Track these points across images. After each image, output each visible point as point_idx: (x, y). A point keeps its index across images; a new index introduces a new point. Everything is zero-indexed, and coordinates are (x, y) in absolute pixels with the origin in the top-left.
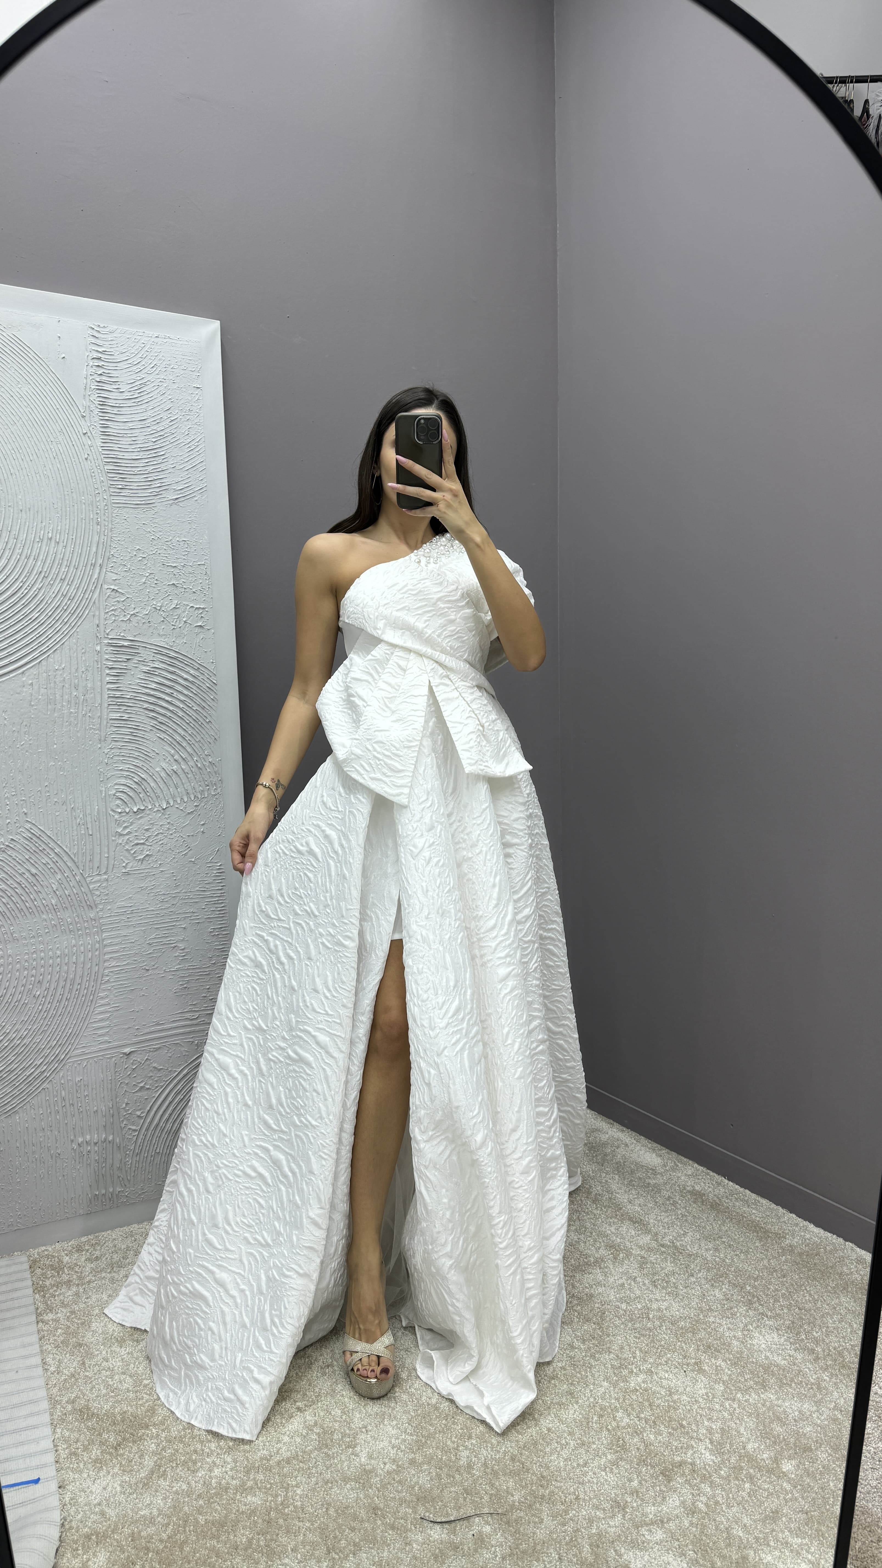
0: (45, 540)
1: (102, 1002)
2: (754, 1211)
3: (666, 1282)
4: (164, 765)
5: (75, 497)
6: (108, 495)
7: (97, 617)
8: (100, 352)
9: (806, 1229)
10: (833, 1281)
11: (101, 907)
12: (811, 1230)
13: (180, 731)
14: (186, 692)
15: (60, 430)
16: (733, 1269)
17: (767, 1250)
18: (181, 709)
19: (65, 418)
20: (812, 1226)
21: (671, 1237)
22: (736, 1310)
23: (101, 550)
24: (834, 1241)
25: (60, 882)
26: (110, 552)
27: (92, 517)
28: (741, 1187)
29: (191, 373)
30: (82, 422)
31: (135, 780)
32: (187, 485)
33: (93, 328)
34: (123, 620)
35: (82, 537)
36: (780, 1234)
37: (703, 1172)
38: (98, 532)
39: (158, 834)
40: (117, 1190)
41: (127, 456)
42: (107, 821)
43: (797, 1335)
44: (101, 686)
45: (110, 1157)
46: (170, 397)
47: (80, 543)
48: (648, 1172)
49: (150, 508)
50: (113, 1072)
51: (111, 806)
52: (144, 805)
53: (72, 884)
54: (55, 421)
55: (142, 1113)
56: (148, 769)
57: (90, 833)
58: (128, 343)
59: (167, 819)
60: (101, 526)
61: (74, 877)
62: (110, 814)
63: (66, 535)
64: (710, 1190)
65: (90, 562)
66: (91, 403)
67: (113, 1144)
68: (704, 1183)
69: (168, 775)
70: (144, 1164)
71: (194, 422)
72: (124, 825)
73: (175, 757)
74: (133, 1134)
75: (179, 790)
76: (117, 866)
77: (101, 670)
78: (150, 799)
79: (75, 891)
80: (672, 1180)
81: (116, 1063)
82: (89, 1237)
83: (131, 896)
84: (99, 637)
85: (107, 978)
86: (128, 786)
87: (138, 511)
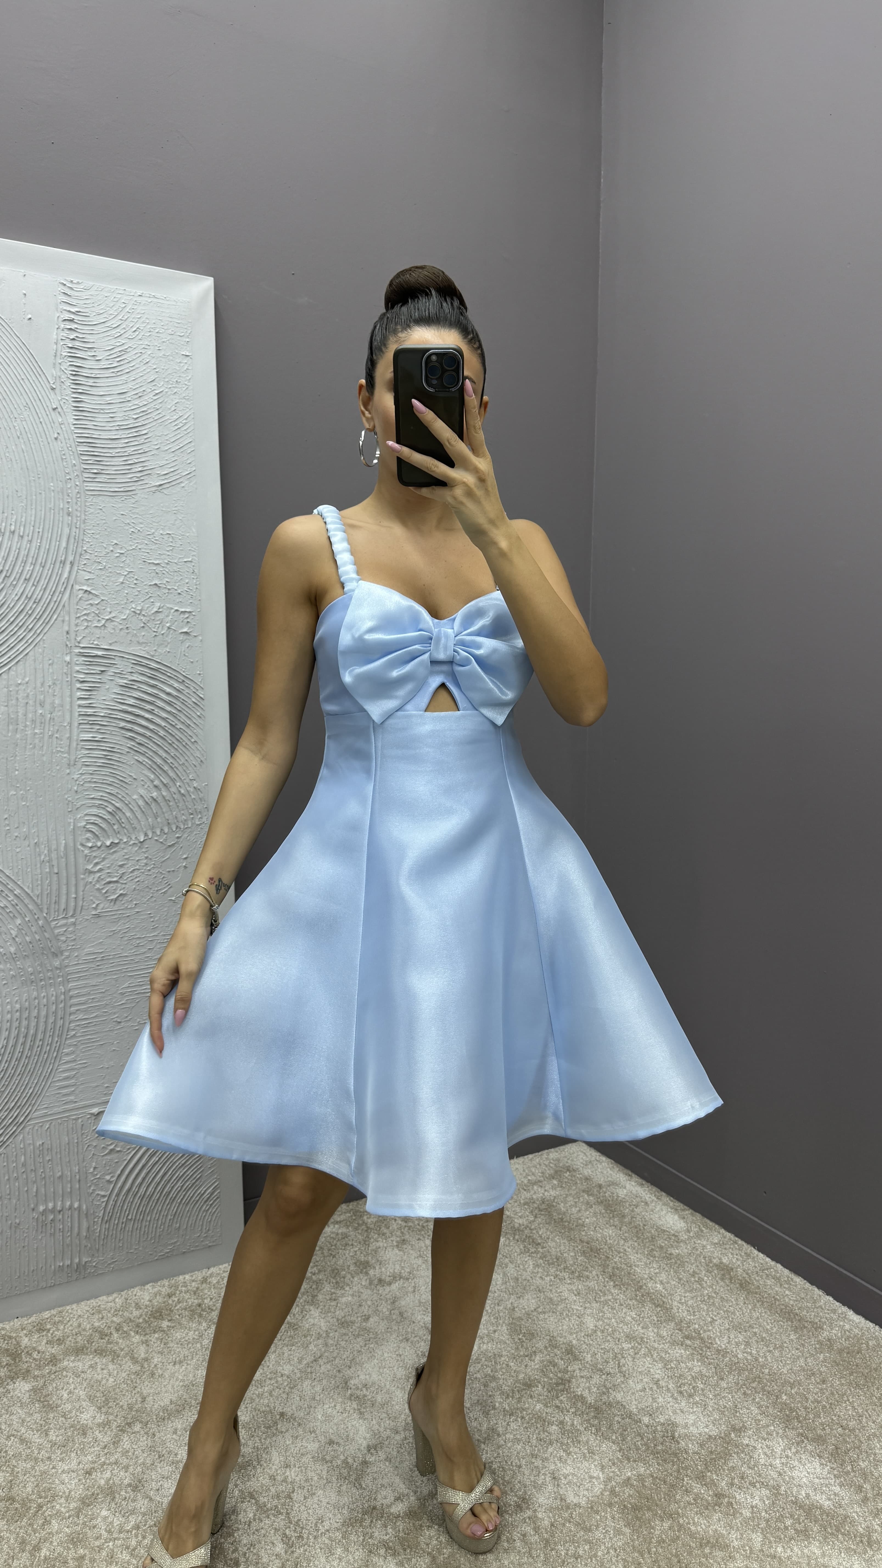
0: (7, 534)
1: (67, 1059)
4: (142, 791)
5: (42, 484)
6: (81, 480)
7: (66, 623)
8: (73, 313)
9: (845, 1318)
11: (67, 954)
12: (852, 1318)
13: (161, 752)
14: (168, 708)
15: (25, 404)
16: (766, 1371)
17: (804, 1346)
18: (163, 728)
19: (32, 390)
20: (851, 1312)
22: (772, 1428)
23: (72, 546)
25: (20, 927)
26: (82, 547)
27: (61, 506)
28: (773, 1259)
29: (179, 338)
30: (52, 395)
31: (108, 809)
32: (172, 470)
33: (65, 285)
34: (96, 627)
35: (50, 531)
36: (816, 1323)
37: (730, 1239)
38: (68, 524)
39: (134, 870)
40: (85, 1259)
41: (105, 435)
42: (75, 858)
43: (842, 1465)
44: (71, 703)
45: (76, 1225)
46: (155, 367)
47: (47, 538)
48: (670, 1239)
49: (130, 496)
50: (80, 1134)
51: (81, 839)
52: (118, 838)
53: (33, 929)
54: (19, 394)
55: (112, 1177)
56: (123, 797)
57: (56, 871)
58: (106, 302)
59: (145, 853)
60: (72, 517)
61: (36, 920)
62: (78, 849)
63: (32, 528)
64: (739, 1263)
65: (59, 559)
66: (62, 373)
67: (79, 1211)
68: (732, 1254)
69: (147, 803)
70: (114, 1232)
71: (181, 397)
72: (95, 861)
73: (155, 783)
74: (102, 1200)
75: (159, 820)
76: (86, 908)
77: (71, 684)
78: (126, 831)
79: (37, 937)
80: (697, 1250)
81: (83, 1125)
82: (52, 1311)
83: (101, 941)
84: (69, 645)
85: (74, 1032)
86: (100, 817)
87: (116, 499)
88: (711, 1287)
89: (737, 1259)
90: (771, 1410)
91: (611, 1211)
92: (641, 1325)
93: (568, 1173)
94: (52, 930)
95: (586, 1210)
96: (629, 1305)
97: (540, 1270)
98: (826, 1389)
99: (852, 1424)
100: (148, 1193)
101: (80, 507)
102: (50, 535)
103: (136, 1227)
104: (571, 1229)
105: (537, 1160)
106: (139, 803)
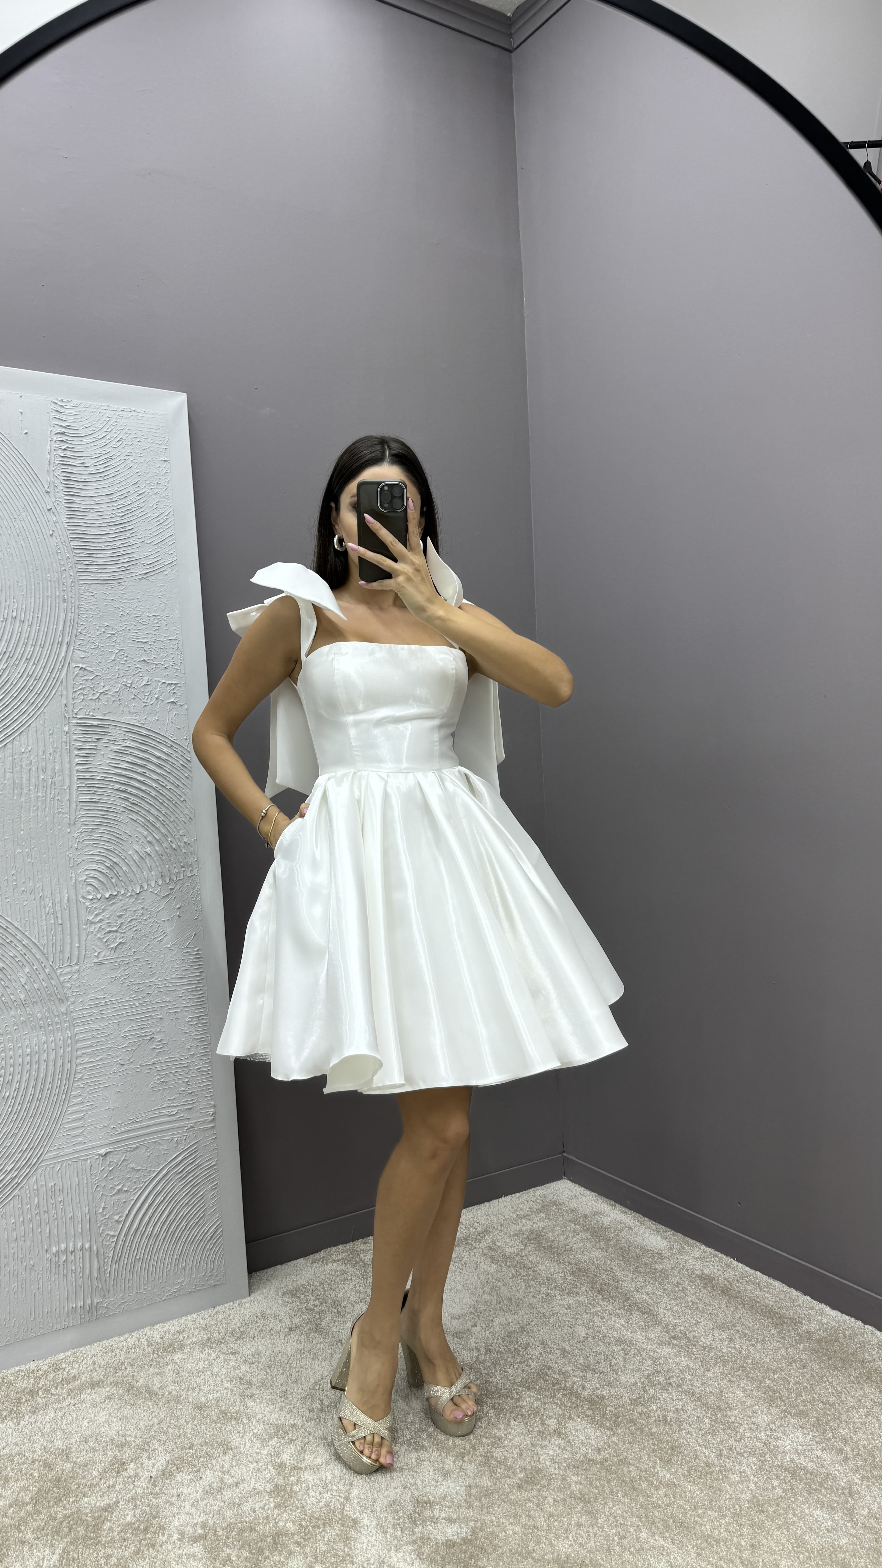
0: (10, 619)
1: (76, 1101)
2: (767, 1295)
3: (681, 1379)
4: (136, 847)
5: (40, 574)
6: (75, 571)
8: (64, 427)
9: (822, 1313)
10: (855, 1370)
11: (72, 999)
12: (828, 1313)
13: (154, 812)
14: (159, 771)
15: (23, 506)
16: (750, 1361)
17: (784, 1338)
18: (154, 789)
19: (29, 494)
20: (828, 1308)
21: (682, 1328)
22: (757, 1407)
23: (68, 629)
24: (853, 1324)
25: (29, 975)
26: (77, 629)
27: (58, 594)
28: (752, 1268)
29: (158, 446)
30: (47, 497)
31: (107, 864)
32: (157, 560)
33: (56, 403)
34: (92, 699)
35: (48, 616)
36: (796, 1319)
37: (710, 1253)
38: (64, 610)
39: (132, 920)
40: (96, 1301)
41: (94, 531)
42: (77, 909)
43: (823, 1434)
44: (70, 768)
45: (88, 1266)
46: (136, 471)
48: (654, 1257)
49: (119, 583)
50: (89, 1174)
51: (82, 892)
52: (116, 890)
53: (41, 977)
54: (18, 498)
55: (120, 1217)
56: (120, 852)
57: (60, 922)
58: (92, 417)
59: (141, 904)
60: (67, 603)
61: (44, 969)
62: (80, 902)
63: (32, 614)
64: (720, 1273)
65: (57, 641)
66: (55, 478)
67: (90, 1251)
68: (713, 1266)
69: (142, 857)
70: (123, 1271)
71: (162, 496)
72: (95, 913)
73: (148, 839)
74: (111, 1241)
75: (153, 873)
76: (89, 956)
77: (69, 752)
78: (123, 884)
79: (45, 985)
80: (680, 1264)
81: (91, 1167)
82: (67, 1353)
83: (104, 987)
84: (67, 717)
85: (81, 1075)
86: (100, 871)
87: (106, 587)
88: (695, 1294)
89: (718, 1270)
90: (755, 1393)
91: (597, 1236)
92: (630, 1330)
93: (555, 1206)
94: (59, 977)
95: (574, 1237)
96: (618, 1314)
97: (532, 1290)
98: (807, 1373)
99: (832, 1399)
100: (154, 1232)
102: (48, 620)
103: (143, 1265)
104: (559, 1254)
105: (525, 1198)
106: (134, 858)
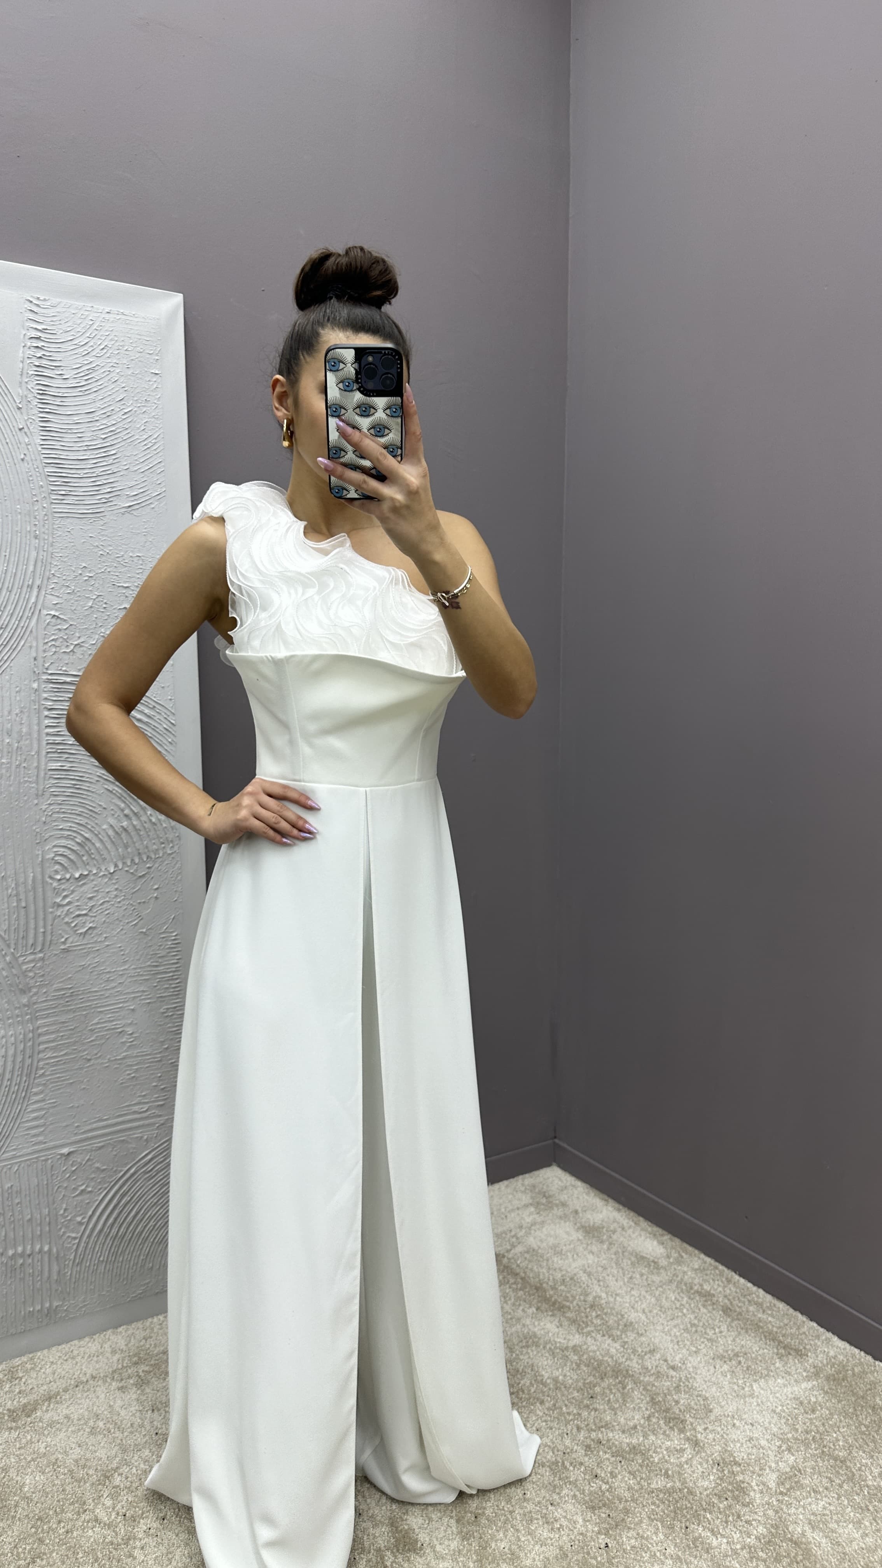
1: (36, 1099)
4: (111, 821)
6: (49, 502)
7: (34, 649)
8: (40, 331)
9: (829, 1343)
11: (35, 990)
12: (835, 1344)
17: (789, 1374)
20: (836, 1337)
23: (39, 571)
26: (50, 571)
27: (28, 529)
28: (754, 1284)
29: (148, 356)
30: (18, 415)
31: (77, 840)
32: (142, 491)
33: (31, 302)
34: (65, 652)
35: (17, 555)
37: (711, 1264)
38: (36, 547)
39: (104, 902)
40: (55, 1304)
41: (72, 455)
42: (43, 891)
44: (39, 731)
45: (46, 1269)
46: (123, 385)
47: (14, 561)
48: (650, 1265)
49: (98, 517)
50: (49, 1175)
51: (49, 872)
52: (87, 870)
55: (83, 1218)
56: (93, 827)
57: (23, 904)
58: (74, 319)
59: (114, 884)
60: (39, 539)
61: (4, 957)
62: (47, 882)
64: (720, 1288)
65: (26, 584)
66: (28, 392)
67: (50, 1254)
68: (713, 1280)
69: (117, 833)
70: (86, 1275)
71: (151, 416)
72: (64, 894)
73: (125, 812)
74: (73, 1242)
75: (129, 850)
76: (55, 942)
77: (39, 712)
78: (95, 862)
79: (5, 974)
80: (678, 1276)
81: (52, 1166)
82: (23, 1358)
83: (70, 976)
84: (37, 672)
85: (43, 1071)
86: (69, 849)
87: (84, 521)
88: (693, 1313)
89: (718, 1285)
94: (20, 966)
100: (120, 1234)
101: (48, 529)
102: (16, 559)
103: (108, 1268)
106: (109, 833)
